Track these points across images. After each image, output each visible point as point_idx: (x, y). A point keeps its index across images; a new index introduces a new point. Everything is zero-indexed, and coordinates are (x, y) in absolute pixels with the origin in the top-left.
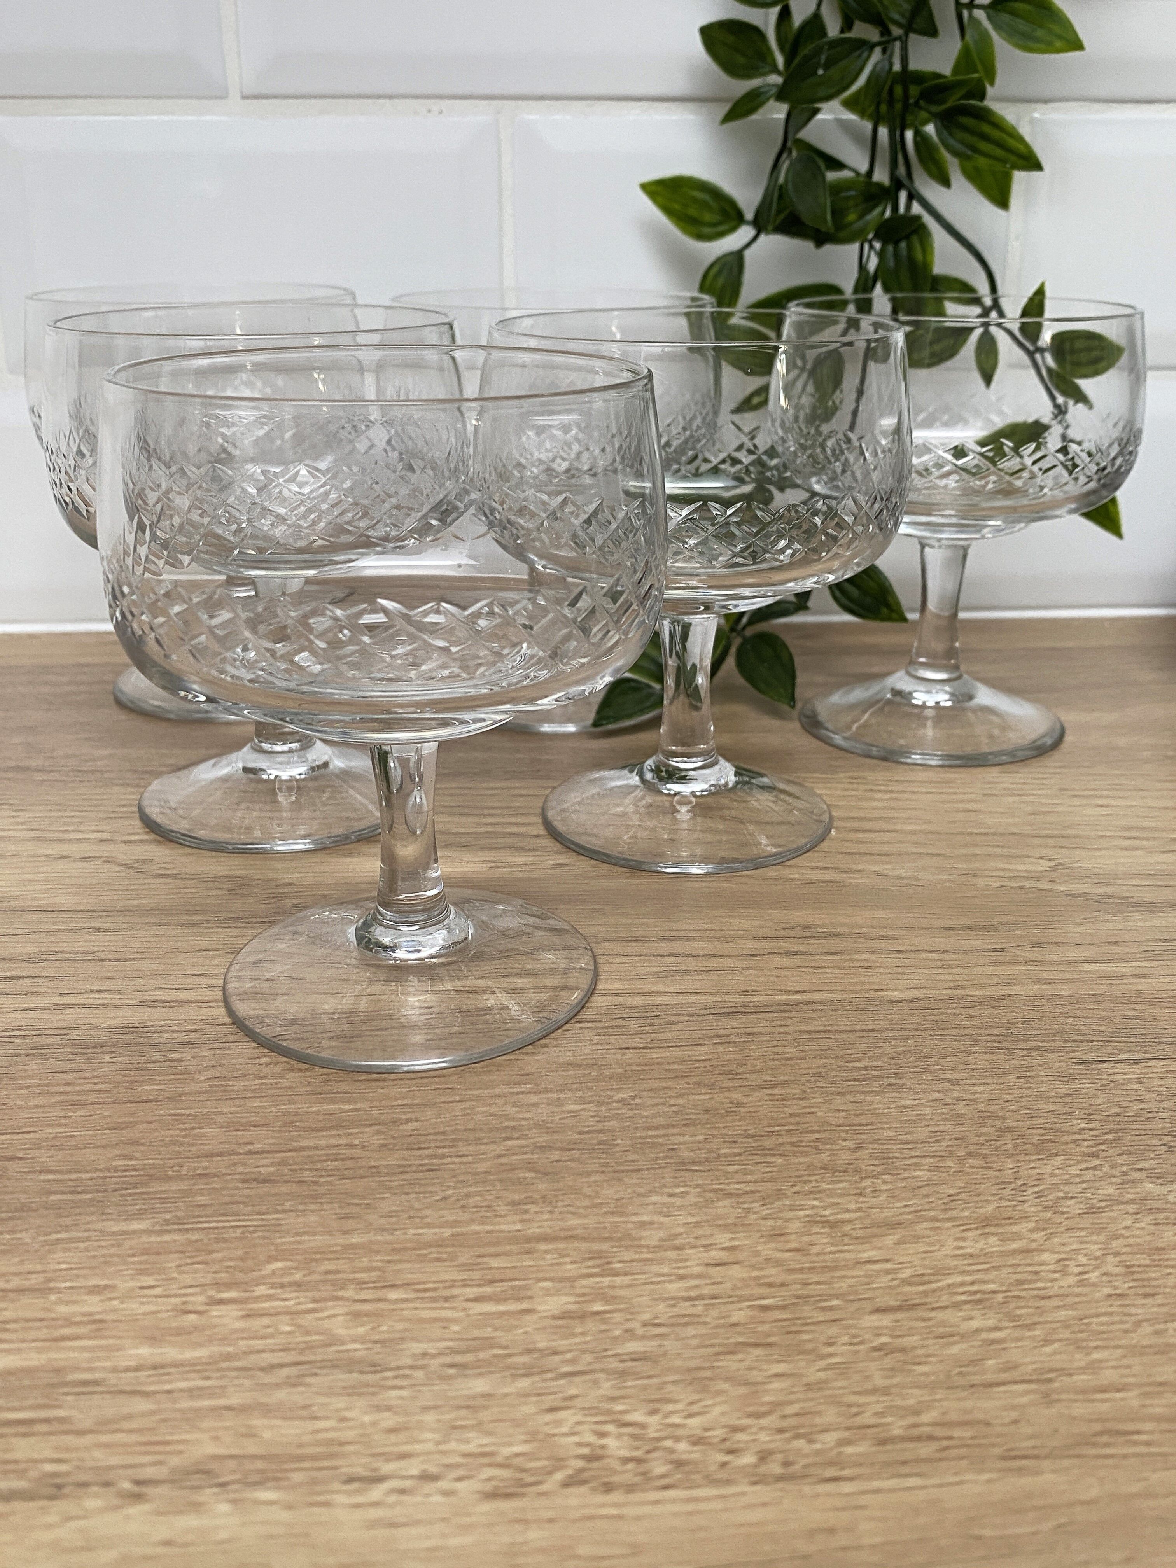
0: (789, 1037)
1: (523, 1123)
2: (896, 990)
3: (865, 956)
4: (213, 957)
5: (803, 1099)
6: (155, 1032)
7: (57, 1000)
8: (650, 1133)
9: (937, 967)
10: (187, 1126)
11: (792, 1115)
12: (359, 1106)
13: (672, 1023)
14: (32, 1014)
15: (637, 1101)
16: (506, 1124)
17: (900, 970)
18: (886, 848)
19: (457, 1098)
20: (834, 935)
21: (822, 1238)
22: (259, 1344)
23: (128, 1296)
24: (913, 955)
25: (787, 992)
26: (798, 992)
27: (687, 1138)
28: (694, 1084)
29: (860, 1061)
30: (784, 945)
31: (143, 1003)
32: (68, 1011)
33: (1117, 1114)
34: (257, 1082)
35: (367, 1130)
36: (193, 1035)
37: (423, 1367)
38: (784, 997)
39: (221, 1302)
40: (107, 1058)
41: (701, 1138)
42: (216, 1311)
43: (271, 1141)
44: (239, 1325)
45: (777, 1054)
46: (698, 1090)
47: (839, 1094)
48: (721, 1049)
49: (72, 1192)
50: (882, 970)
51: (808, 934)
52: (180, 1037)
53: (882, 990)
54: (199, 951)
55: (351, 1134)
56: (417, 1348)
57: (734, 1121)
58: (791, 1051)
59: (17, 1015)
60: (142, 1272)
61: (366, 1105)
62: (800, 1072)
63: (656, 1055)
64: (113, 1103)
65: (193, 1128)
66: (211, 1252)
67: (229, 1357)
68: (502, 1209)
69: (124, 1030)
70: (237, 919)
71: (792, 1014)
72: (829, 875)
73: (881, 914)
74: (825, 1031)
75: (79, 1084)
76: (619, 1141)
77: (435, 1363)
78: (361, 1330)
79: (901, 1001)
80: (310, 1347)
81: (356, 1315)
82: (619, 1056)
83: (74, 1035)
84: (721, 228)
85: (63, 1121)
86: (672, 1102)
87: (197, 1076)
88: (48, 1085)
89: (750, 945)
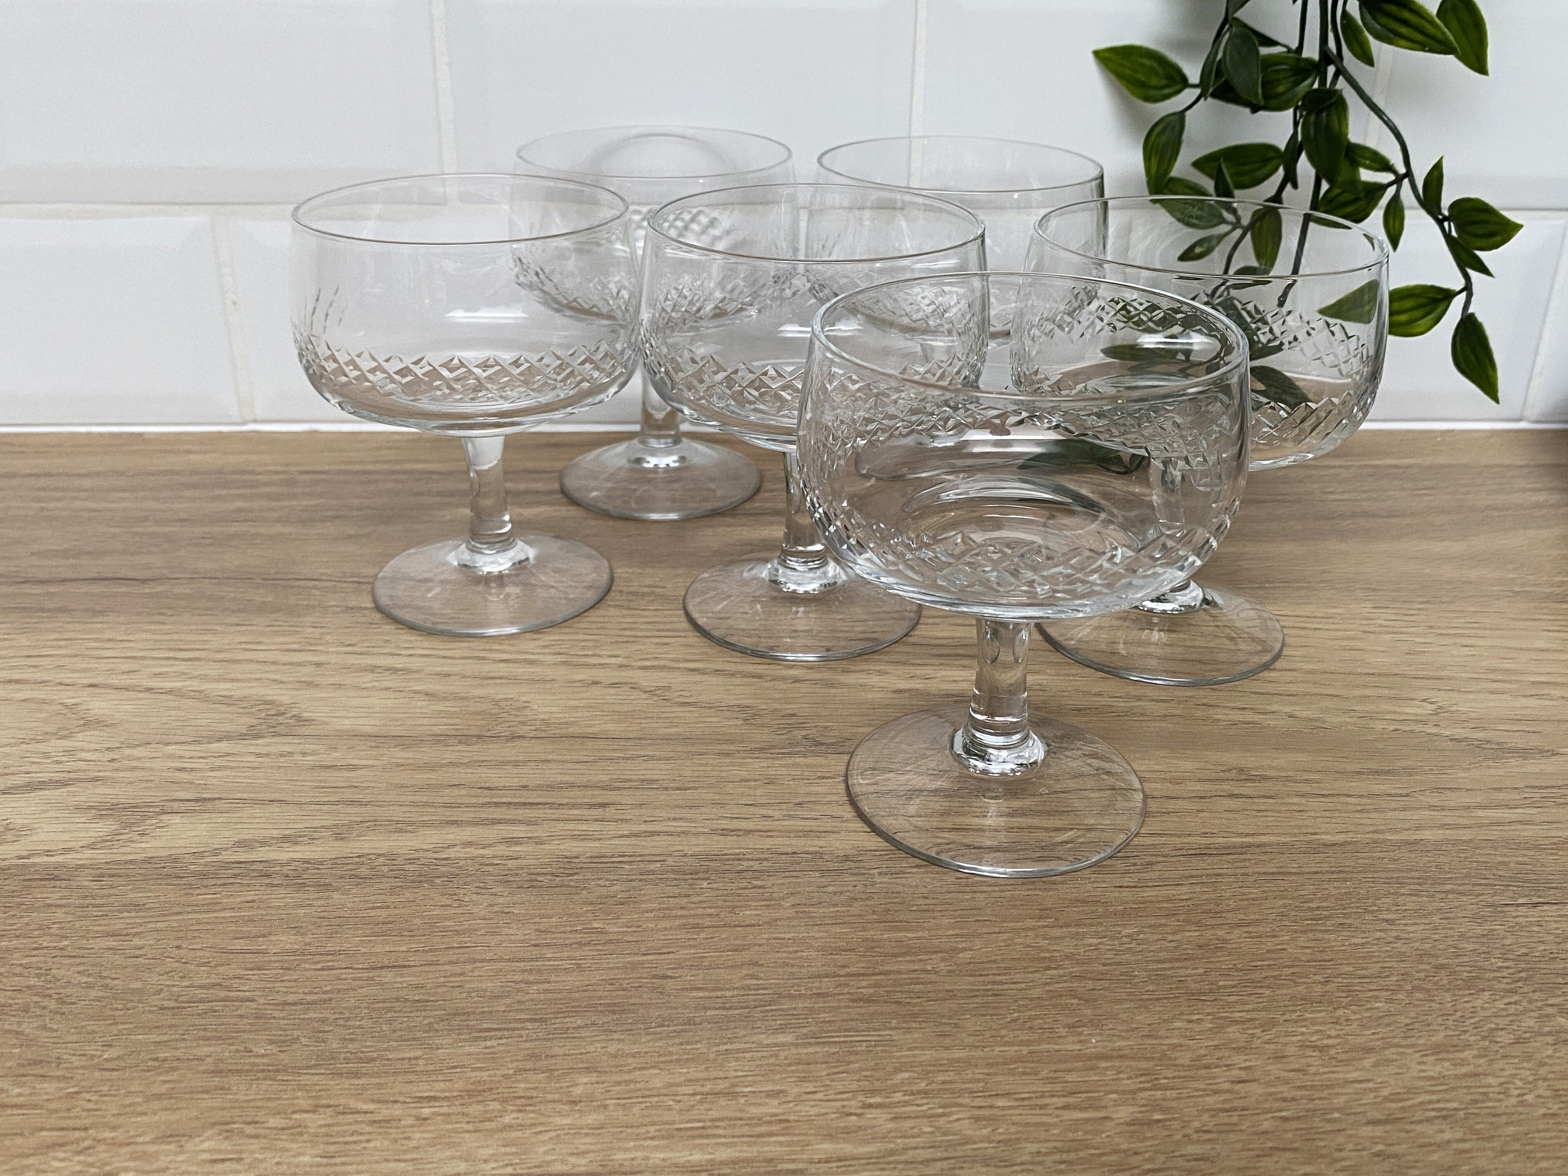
0: (1251, 879)
1: (1056, 954)
2: (1327, 833)
3: (1296, 800)
4: (756, 788)
5: (1274, 936)
6: (734, 860)
7: (644, 827)
8: (1160, 966)
9: (1358, 811)
10: (791, 949)
11: (1268, 951)
12: (920, 934)
13: (1151, 864)
14: (628, 841)
15: (1141, 936)
16: (1043, 955)
17: (1327, 814)
18: (1293, 688)
19: (997, 930)
20: (1266, 778)
21: (1314, 1060)
22: (913, 1142)
23: (798, 1100)
24: (1335, 799)
25: (1240, 835)
26: (1248, 835)
27: (1190, 971)
28: (1183, 921)
29: (1311, 901)
30: (1227, 787)
31: (714, 832)
32: (656, 838)
33: (1526, 954)
34: (832, 909)
35: (934, 956)
36: (765, 864)
37: (1040, 1163)
38: (1239, 840)
39: (870, 1106)
40: (705, 884)
41: (1201, 971)
42: (871, 1114)
43: (863, 965)
44: (890, 1125)
45: (1244, 894)
46: (1188, 928)
47: (1302, 932)
48: (1198, 889)
49: (723, 1008)
50: (1312, 814)
51: (1243, 777)
52: (756, 865)
53: (1316, 834)
54: (742, 781)
55: (922, 960)
56: (1032, 1147)
57: (1223, 956)
58: (1255, 892)
59: (616, 842)
60: (803, 1080)
61: (926, 934)
62: (1266, 911)
63: (1148, 893)
64: (724, 926)
65: (797, 952)
66: (849, 1063)
67: (892, 1152)
68: (1063, 1032)
69: (708, 857)
70: (761, 750)
71: (1248, 856)
72: (1250, 717)
73: (1301, 757)
74: (1279, 873)
75: (691, 909)
76: (1136, 973)
77: (1049, 1159)
78: (985, 1132)
79: (1334, 845)
80: (951, 1145)
81: (977, 1119)
82: (1116, 894)
83: (670, 861)
84: (1166, 91)
85: (691, 943)
86: (1170, 937)
87: (782, 903)
88: (668, 909)
89: (1198, 787)
